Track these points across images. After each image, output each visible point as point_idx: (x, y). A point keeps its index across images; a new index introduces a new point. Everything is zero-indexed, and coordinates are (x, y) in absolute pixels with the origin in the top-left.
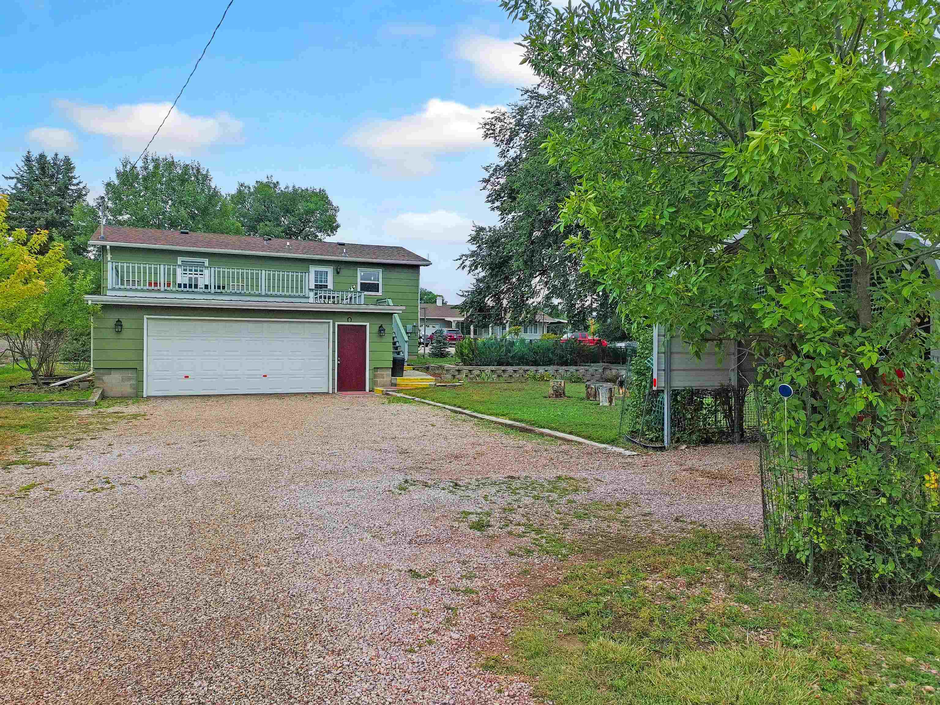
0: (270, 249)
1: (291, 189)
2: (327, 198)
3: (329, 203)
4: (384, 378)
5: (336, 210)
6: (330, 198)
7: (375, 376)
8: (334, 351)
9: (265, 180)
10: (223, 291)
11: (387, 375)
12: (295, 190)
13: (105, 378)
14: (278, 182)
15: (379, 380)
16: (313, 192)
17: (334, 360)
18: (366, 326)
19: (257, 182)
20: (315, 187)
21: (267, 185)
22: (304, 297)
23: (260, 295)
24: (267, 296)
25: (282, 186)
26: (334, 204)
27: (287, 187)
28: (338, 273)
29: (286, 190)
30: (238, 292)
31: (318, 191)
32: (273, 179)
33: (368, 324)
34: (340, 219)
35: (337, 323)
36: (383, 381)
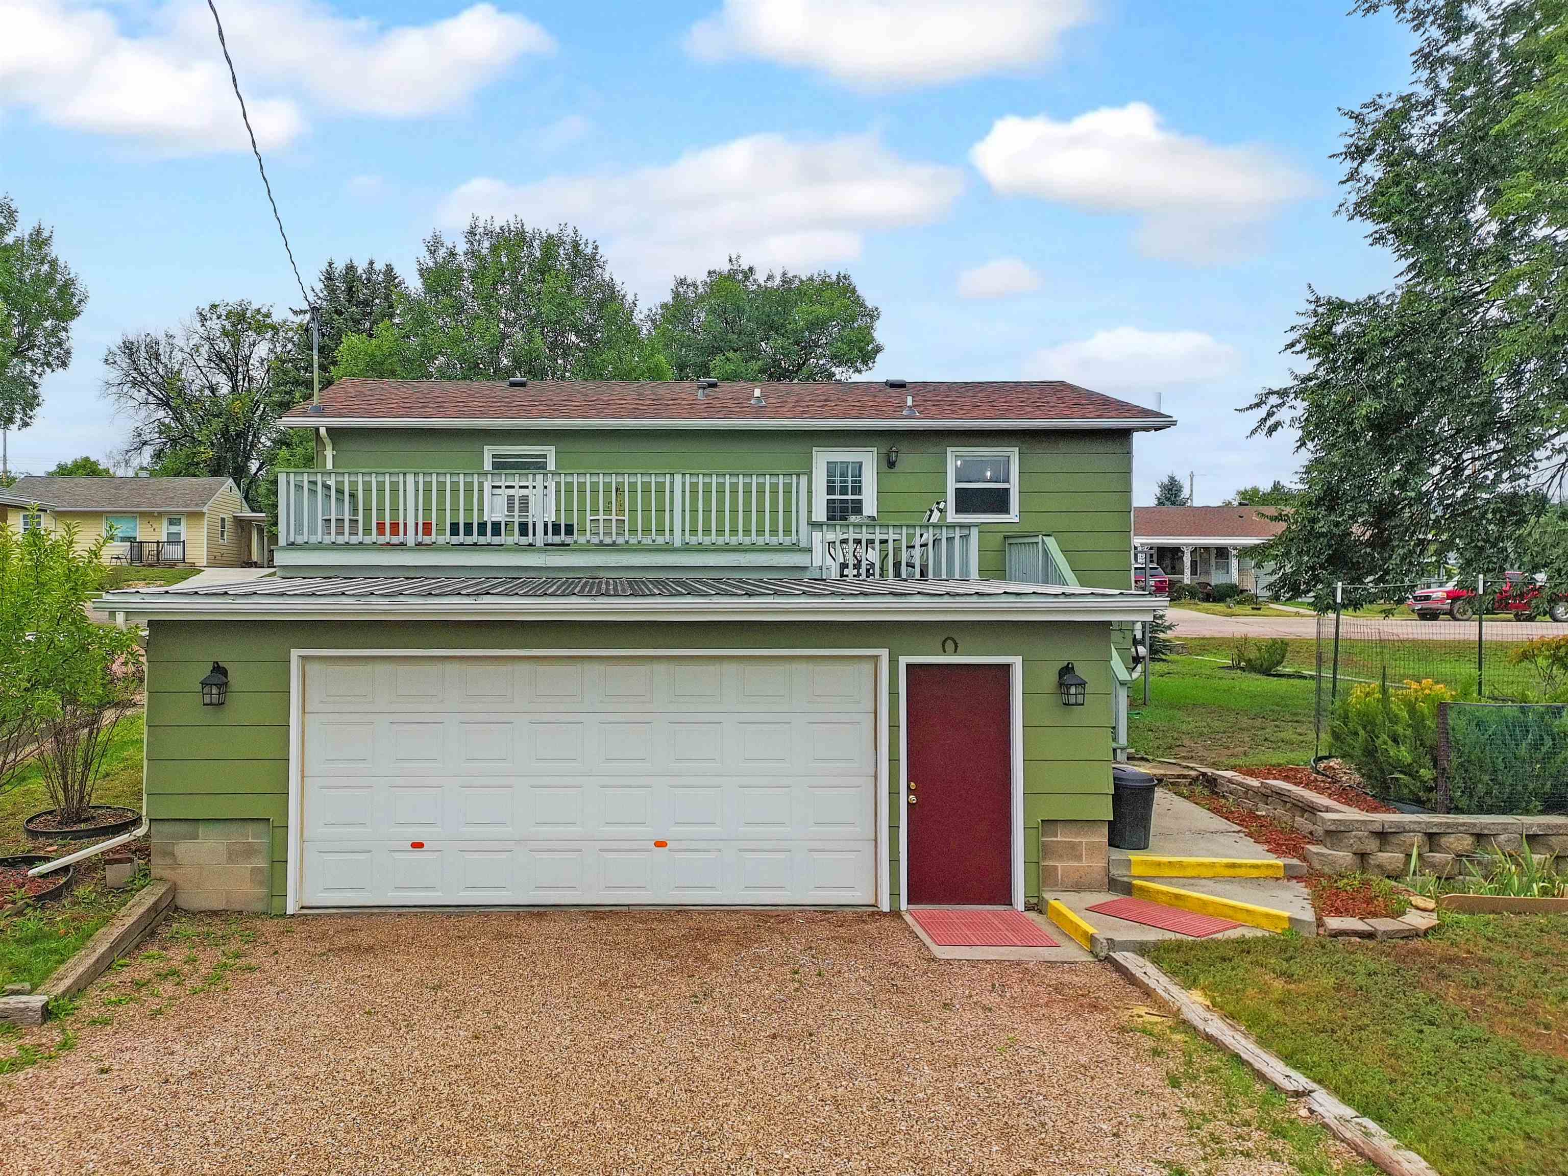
0: (710, 411)
1: (777, 281)
2: (854, 291)
3: (858, 302)
4: (1079, 858)
5: (873, 315)
6: (860, 291)
7: (1046, 851)
8: (893, 761)
9: (725, 267)
10: (568, 540)
11: (1093, 848)
12: (786, 281)
13: (183, 848)
14: (751, 269)
15: (1061, 865)
16: (824, 281)
17: (894, 793)
18: (1006, 668)
19: (709, 273)
20: (829, 272)
21: (731, 276)
22: (795, 548)
23: (669, 549)
24: (687, 548)
25: (760, 277)
26: (870, 304)
27: (770, 278)
28: (891, 464)
29: (769, 284)
30: (608, 540)
31: (834, 278)
32: (741, 261)
33: (1016, 662)
34: (880, 334)
35: (904, 661)
36: (1077, 869)
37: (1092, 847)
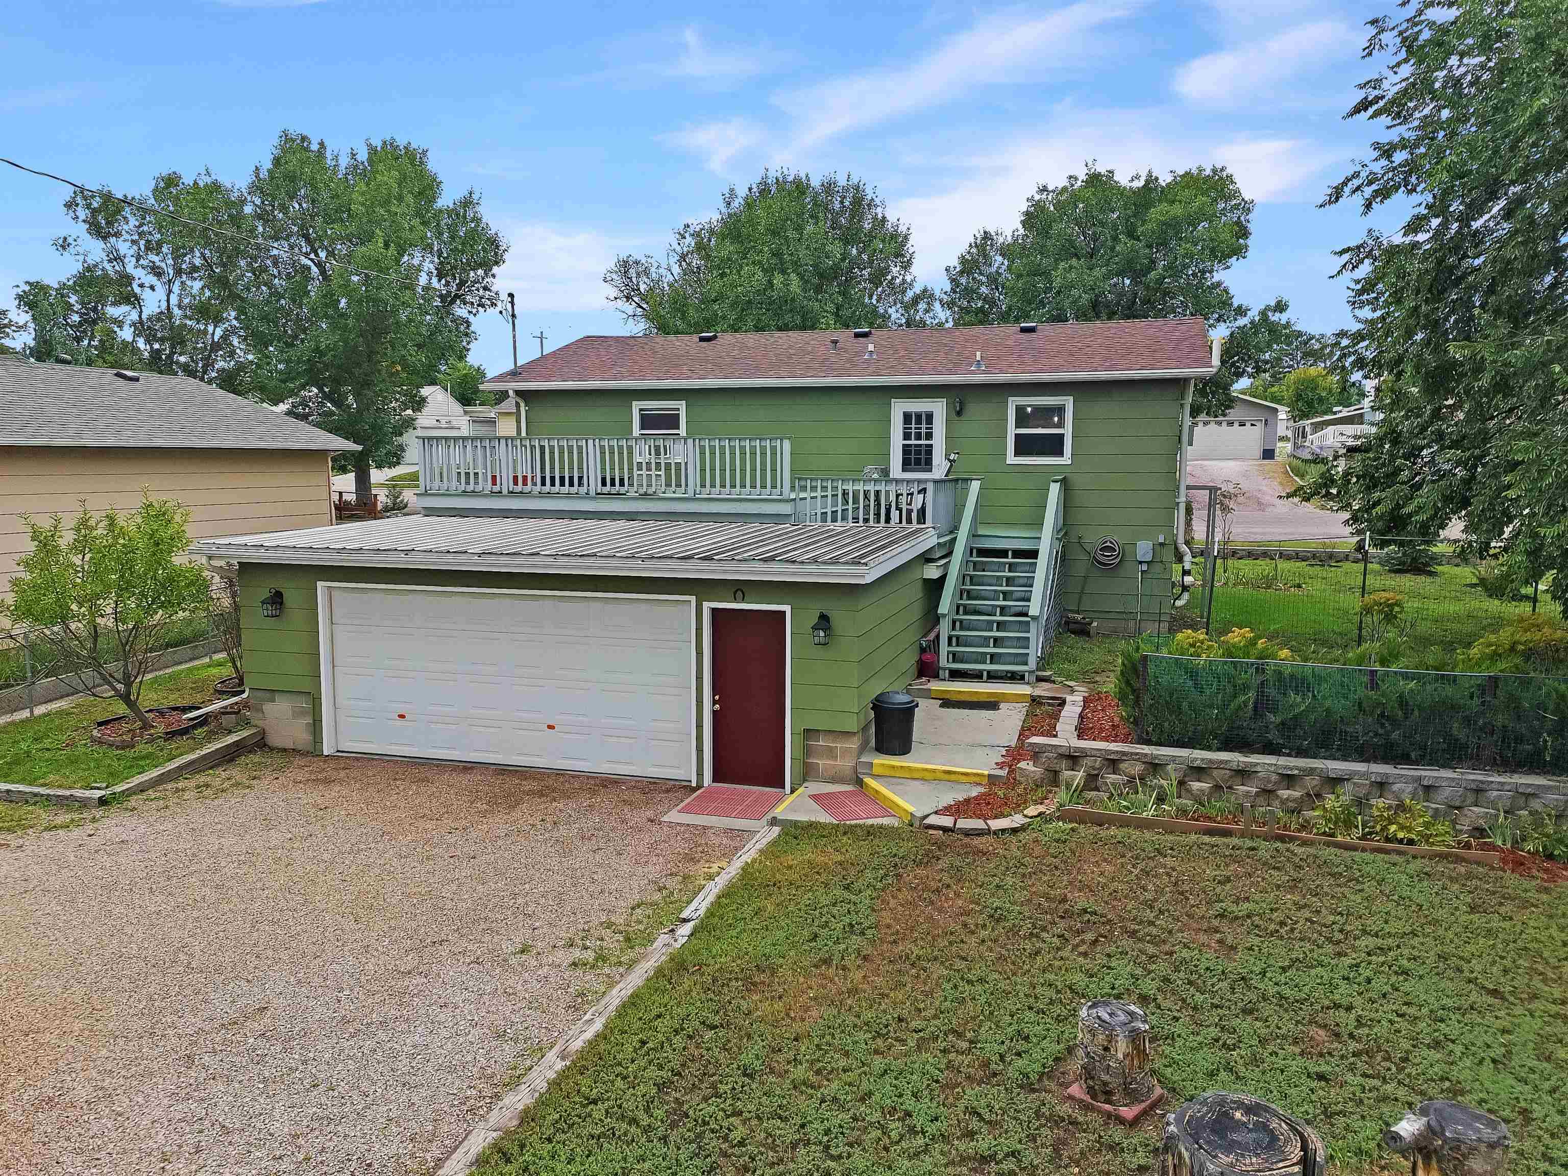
4: (835, 758)
7: (809, 752)
8: (699, 678)
10: (622, 490)
13: (268, 707)
15: (822, 763)
17: (700, 702)
18: (782, 614)
22: (779, 499)
24: (698, 498)
28: (959, 413)
33: (787, 608)
35: (707, 605)
36: (834, 766)
37: (845, 751)
